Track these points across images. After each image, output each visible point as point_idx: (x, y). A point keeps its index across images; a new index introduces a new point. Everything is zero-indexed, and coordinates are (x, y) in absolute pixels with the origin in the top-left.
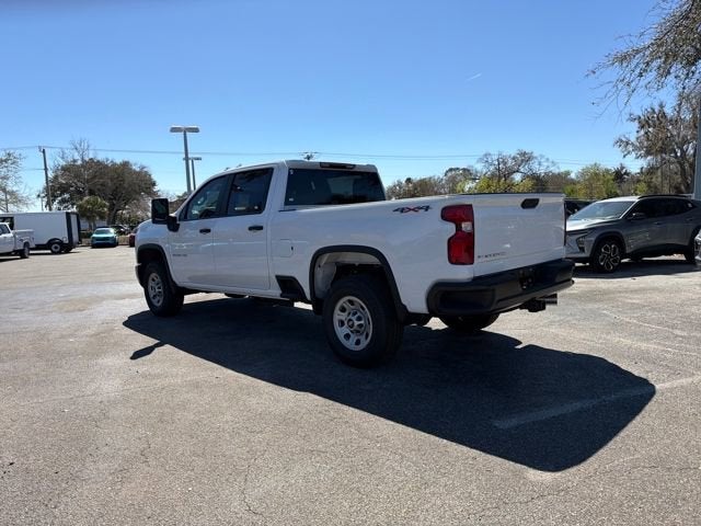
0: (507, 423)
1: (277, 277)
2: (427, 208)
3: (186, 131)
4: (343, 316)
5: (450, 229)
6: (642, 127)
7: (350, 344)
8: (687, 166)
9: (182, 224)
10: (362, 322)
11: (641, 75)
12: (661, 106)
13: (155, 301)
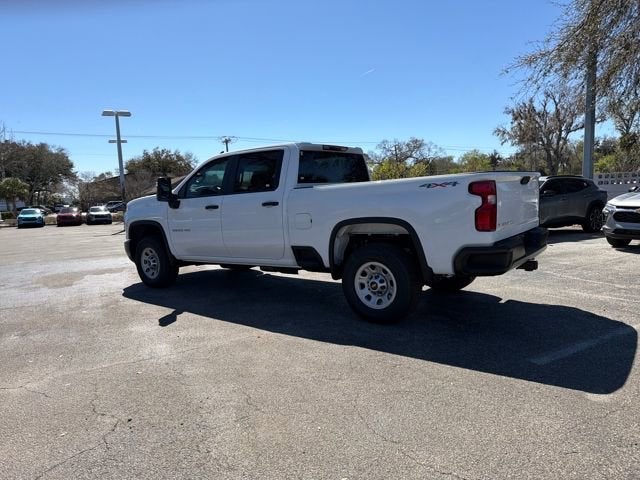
0: (543, 360)
1: (293, 247)
2: (455, 184)
3: (118, 115)
4: (364, 280)
5: (477, 201)
6: (516, 119)
7: (372, 304)
8: (552, 153)
9: (183, 202)
10: (385, 284)
11: (545, 74)
12: (531, 101)
13: (149, 275)
